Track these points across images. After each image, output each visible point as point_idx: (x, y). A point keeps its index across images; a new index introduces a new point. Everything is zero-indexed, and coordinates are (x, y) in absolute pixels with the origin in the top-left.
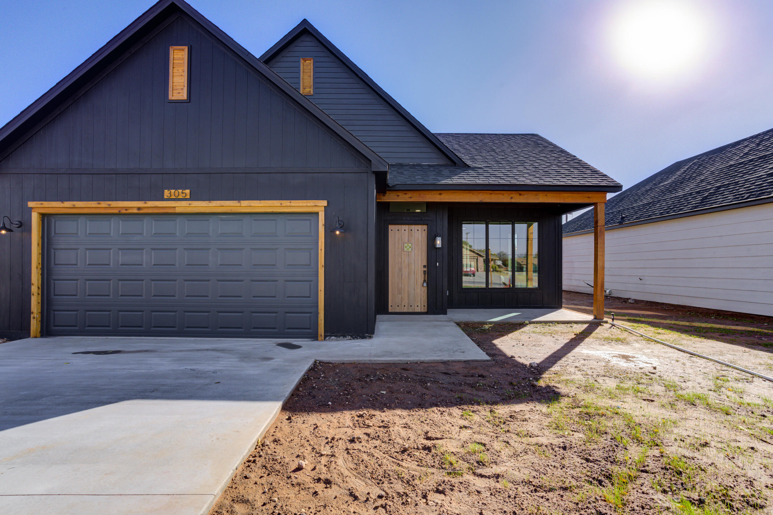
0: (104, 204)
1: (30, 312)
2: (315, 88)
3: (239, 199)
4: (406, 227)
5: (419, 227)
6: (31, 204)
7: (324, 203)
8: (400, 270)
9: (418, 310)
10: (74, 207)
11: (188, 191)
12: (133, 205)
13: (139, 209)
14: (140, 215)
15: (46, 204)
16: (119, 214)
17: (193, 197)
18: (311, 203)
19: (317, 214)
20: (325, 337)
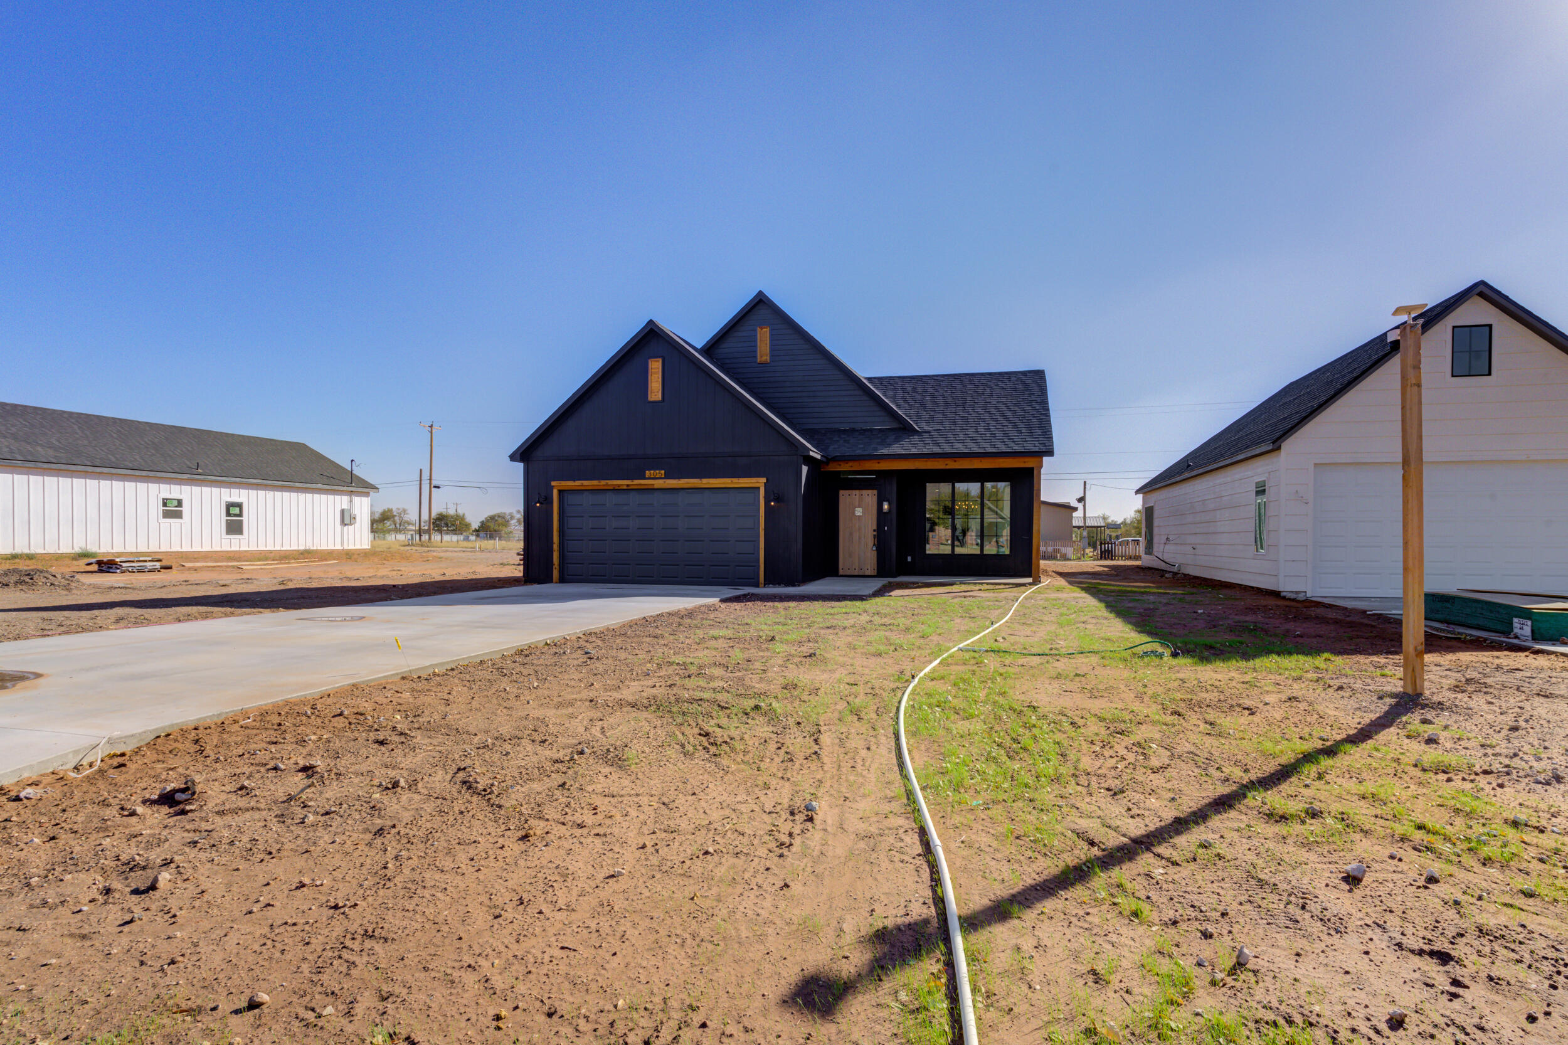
0: (603, 482)
1: (552, 564)
2: (772, 356)
3: (701, 477)
4: (857, 492)
5: (869, 492)
6: (553, 483)
7: (764, 480)
8: (851, 534)
9: (868, 573)
10: (582, 485)
11: (663, 472)
12: (623, 483)
13: (628, 486)
14: (628, 490)
15: (563, 483)
16: (614, 490)
17: (667, 477)
18: (754, 480)
19: (759, 488)
20: (765, 585)
